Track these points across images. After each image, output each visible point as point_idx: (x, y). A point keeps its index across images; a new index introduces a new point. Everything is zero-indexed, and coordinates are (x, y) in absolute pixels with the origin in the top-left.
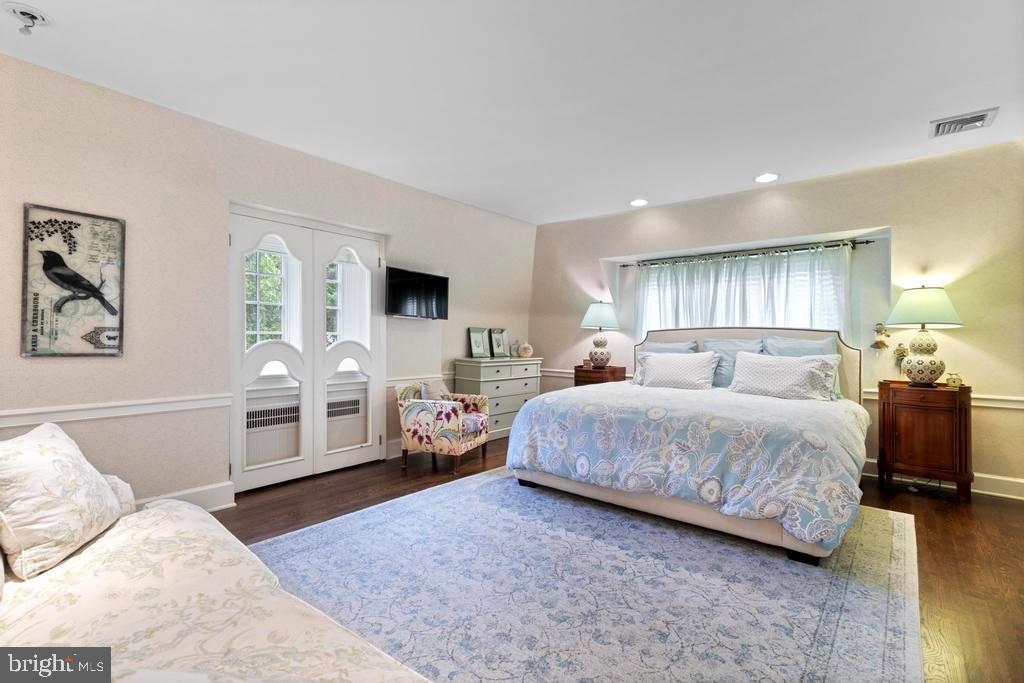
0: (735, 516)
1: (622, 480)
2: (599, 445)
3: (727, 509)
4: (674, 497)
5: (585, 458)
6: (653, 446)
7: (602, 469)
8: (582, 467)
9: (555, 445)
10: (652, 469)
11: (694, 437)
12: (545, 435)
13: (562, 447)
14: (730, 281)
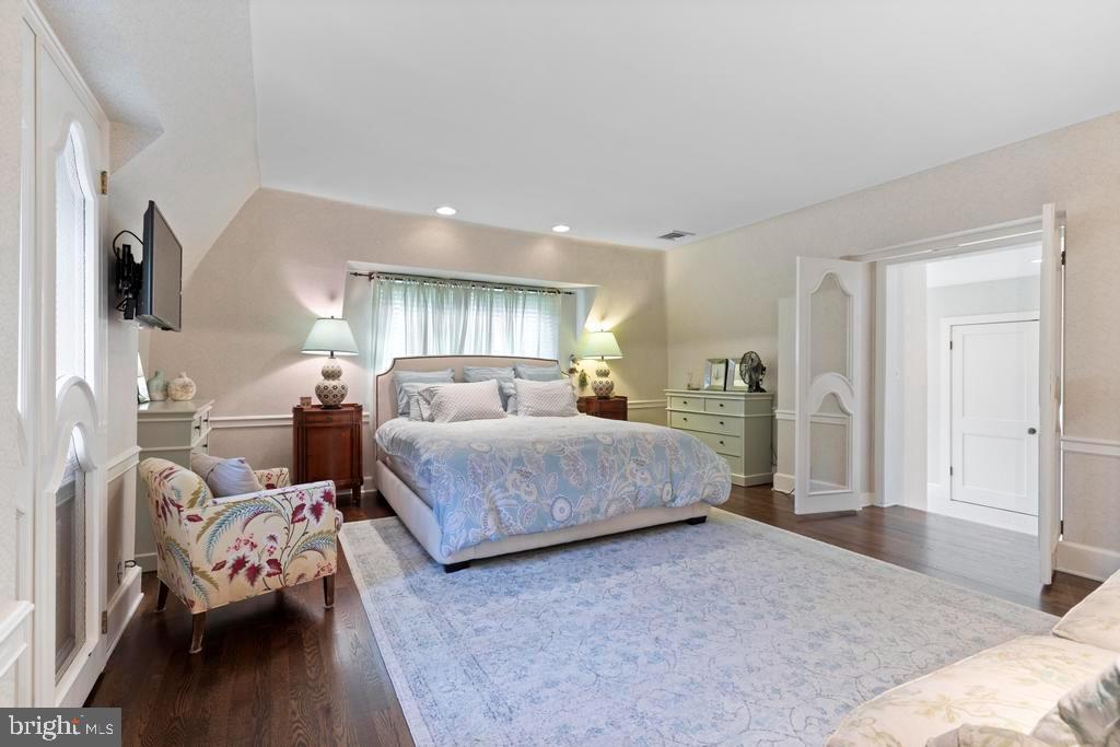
0: (686, 506)
1: (602, 510)
2: (573, 482)
3: (679, 502)
4: (645, 507)
5: (563, 501)
6: (620, 469)
7: (585, 504)
8: (561, 511)
9: (524, 497)
10: (626, 489)
11: (645, 453)
12: (507, 490)
13: (533, 497)
14: (478, 309)
